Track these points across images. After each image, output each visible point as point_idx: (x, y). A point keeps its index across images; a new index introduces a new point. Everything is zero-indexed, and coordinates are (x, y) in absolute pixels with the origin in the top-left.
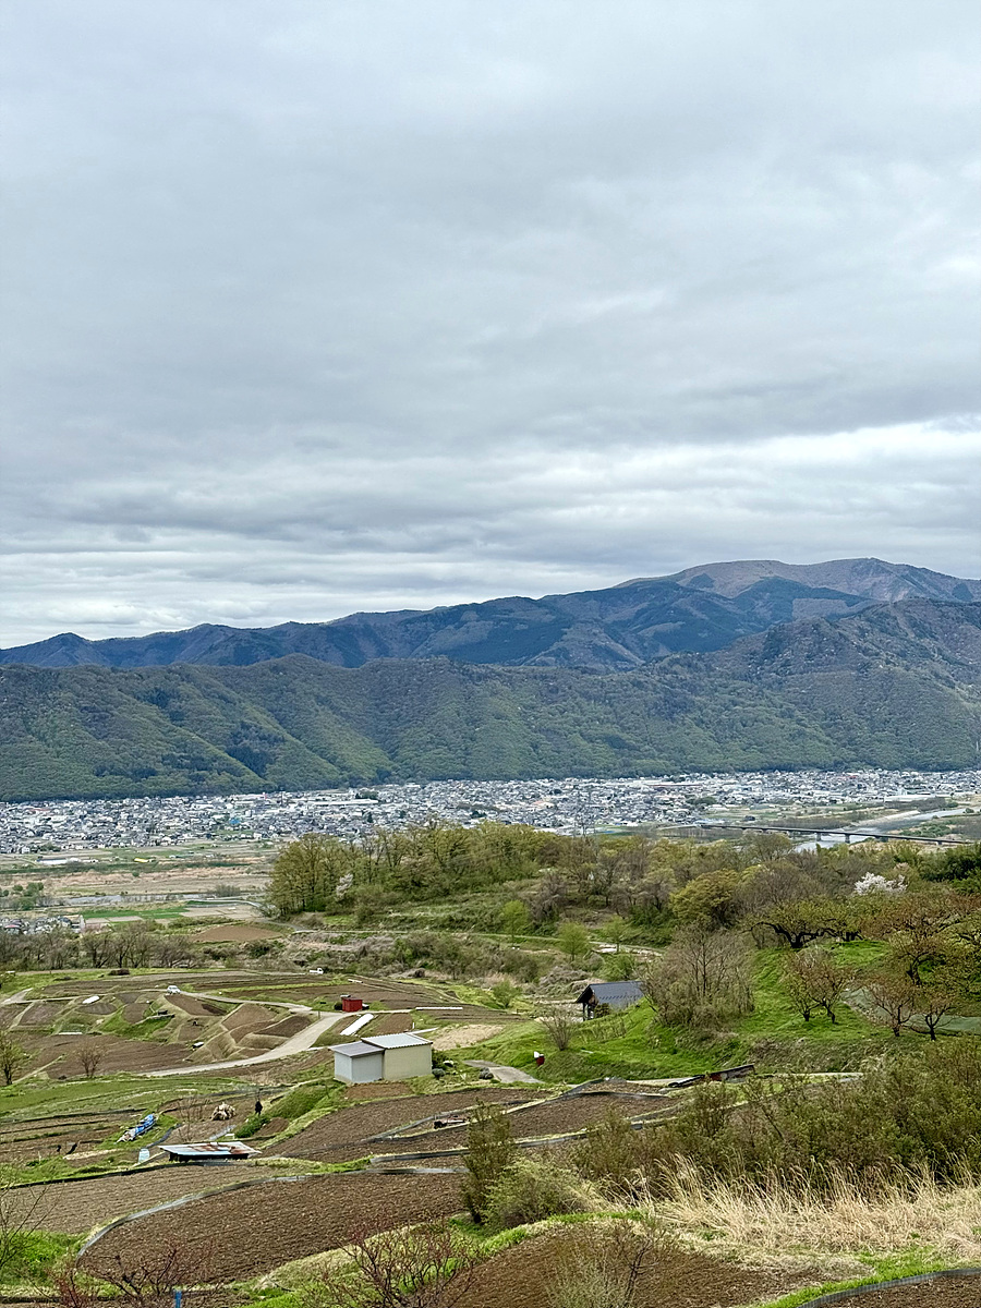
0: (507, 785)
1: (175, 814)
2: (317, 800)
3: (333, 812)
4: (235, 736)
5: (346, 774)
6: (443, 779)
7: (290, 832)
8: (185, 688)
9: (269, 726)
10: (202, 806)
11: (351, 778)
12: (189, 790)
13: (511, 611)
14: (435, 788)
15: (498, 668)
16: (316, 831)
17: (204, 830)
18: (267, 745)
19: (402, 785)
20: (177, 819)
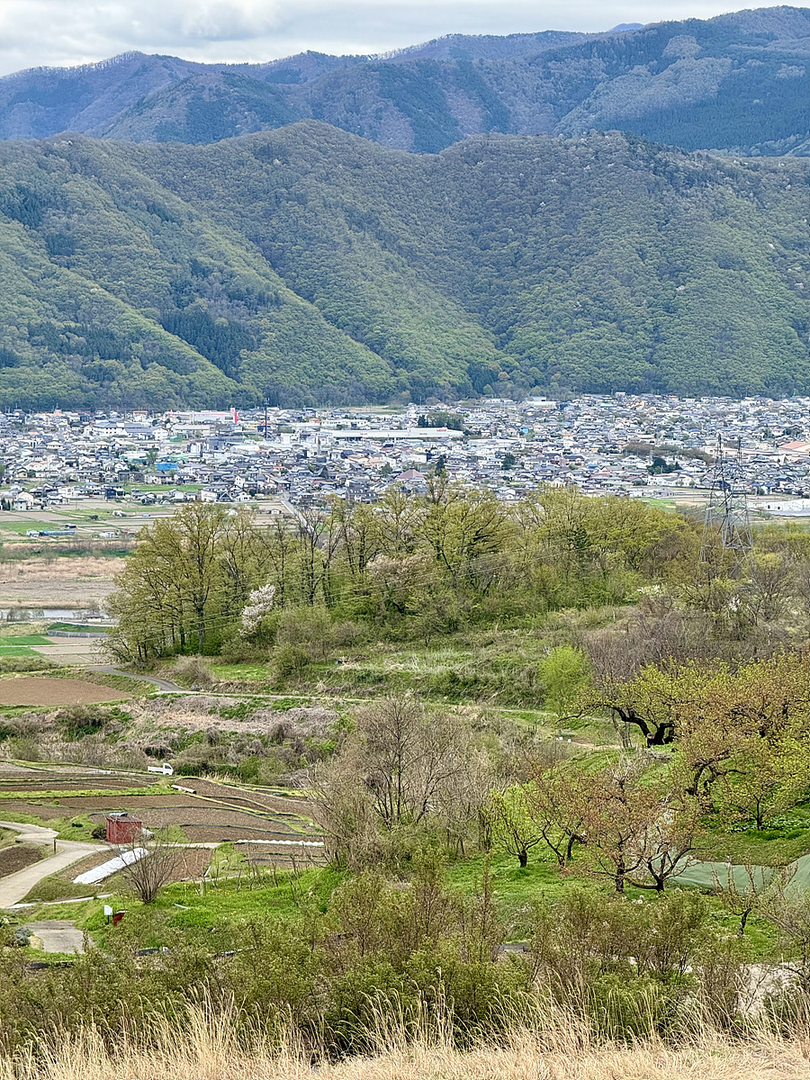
0: (735, 407)
1: (50, 446)
2: (340, 427)
3: (368, 454)
4: (179, 289)
5: (404, 375)
6: (606, 389)
7: (273, 492)
8: (80, 187)
9: (250, 269)
10: (105, 433)
11: (414, 382)
12: (83, 397)
13: (771, 37)
14: (586, 407)
15: (731, 159)
16: (327, 491)
17: (102, 481)
18: (243, 310)
19: (518, 400)
20: (51, 458)
